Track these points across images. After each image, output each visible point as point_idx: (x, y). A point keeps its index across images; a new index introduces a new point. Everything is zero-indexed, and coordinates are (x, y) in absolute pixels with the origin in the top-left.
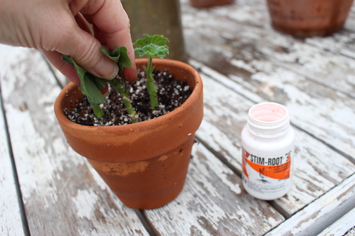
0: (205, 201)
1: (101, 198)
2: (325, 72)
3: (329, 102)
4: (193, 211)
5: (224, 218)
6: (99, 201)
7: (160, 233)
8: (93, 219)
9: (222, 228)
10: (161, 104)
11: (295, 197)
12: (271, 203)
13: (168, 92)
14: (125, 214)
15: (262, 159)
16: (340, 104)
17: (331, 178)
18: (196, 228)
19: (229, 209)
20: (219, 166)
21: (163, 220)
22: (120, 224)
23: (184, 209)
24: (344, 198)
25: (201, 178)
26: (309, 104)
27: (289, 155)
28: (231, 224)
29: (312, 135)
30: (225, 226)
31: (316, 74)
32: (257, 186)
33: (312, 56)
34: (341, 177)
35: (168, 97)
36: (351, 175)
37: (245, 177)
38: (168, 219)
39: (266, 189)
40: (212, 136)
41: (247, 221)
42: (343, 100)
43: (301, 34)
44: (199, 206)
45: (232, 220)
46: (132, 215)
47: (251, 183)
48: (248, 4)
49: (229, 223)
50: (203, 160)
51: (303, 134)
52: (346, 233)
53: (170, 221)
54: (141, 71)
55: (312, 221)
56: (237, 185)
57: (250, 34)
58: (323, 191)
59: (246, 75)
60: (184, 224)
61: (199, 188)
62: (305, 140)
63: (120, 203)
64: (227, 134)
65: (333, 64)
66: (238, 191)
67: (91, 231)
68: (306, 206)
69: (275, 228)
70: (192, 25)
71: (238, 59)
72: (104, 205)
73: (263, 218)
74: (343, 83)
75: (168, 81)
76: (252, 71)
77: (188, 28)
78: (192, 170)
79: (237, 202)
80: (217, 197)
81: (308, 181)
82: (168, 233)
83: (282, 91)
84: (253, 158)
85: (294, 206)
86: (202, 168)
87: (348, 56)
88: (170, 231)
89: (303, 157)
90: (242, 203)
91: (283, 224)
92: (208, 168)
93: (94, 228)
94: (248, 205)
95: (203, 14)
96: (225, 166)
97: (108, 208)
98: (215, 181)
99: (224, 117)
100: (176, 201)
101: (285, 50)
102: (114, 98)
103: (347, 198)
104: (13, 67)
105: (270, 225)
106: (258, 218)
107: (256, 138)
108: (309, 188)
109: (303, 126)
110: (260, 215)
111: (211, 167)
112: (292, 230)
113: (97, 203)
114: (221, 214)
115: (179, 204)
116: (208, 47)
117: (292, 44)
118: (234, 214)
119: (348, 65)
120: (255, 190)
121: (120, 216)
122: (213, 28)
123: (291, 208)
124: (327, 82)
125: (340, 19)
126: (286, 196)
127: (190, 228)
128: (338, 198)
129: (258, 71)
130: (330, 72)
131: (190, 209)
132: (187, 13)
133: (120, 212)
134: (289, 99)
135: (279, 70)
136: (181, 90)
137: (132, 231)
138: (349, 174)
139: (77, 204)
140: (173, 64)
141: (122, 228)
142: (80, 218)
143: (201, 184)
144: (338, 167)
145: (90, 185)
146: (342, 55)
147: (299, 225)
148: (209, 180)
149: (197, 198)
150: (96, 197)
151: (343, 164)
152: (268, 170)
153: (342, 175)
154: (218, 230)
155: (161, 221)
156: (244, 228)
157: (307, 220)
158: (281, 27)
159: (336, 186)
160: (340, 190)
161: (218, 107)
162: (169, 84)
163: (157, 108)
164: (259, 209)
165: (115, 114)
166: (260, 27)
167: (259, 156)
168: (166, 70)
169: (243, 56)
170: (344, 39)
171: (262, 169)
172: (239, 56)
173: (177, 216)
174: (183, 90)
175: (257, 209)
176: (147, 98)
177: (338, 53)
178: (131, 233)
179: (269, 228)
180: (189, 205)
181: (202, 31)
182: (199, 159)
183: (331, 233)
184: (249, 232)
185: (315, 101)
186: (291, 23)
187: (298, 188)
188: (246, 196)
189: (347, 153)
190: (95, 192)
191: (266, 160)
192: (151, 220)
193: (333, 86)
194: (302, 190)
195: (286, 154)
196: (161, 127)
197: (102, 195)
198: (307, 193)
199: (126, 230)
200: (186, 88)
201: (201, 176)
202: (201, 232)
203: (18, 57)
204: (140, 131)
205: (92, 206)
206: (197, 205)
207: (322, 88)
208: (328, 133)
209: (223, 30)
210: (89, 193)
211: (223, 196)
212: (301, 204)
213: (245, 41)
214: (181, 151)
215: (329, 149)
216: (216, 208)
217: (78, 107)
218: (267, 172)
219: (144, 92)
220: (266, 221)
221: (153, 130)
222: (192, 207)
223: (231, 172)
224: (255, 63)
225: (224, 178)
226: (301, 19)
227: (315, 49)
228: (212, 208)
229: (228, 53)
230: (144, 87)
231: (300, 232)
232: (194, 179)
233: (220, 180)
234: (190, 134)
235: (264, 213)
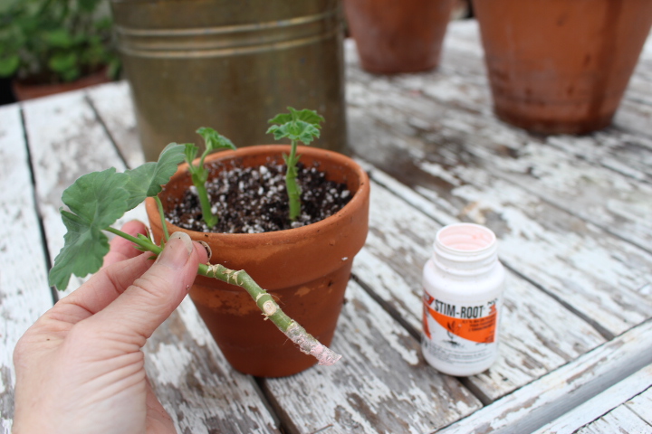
0: (361, 371)
1: (197, 358)
2: (573, 192)
3: (573, 239)
4: (341, 385)
5: (388, 398)
6: (193, 361)
7: (288, 412)
8: (182, 388)
9: (383, 411)
10: (304, 213)
11: (501, 375)
12: (463, 381)
13: (317, 198)
14: (235, 383)
15: (451, 307)
16: (591, 242)
17: (561, 351)
18: (344, 409)
19: (397, 386)
20: (388, 322)
21: (294, 396)
22: (225, 397)
23: (327, 381)
24: (578, 382)
25: (357, 338)
26: (540, 239)
27: (494, 306)
28: (399, 406)
29: (539, 287)
30: (389, 410)
31: (557, 194)
32: (443, 352)
33: (556, 166)
34: (577, 350)
35: (316, 205)
36: (593, 350)
37: (426, 338)
38: (301, 393)
39: (456, 356)
40: (379, 277)
41: (423, 405)
42: (595, 237)
43: (541, 129)
44: (351, 378)
45: (401, 402)
46: (246, 385)
47: (434, 347)
48: (458, 73)
49: (395, 406)
50: (363, 312)
51: (525, 284)
52: (576, 431)
53: (304, 396)
54: (277, 164)
55: (524, 412)
56: (413, 353)
57: (457, 123)
58: (547, 369)
59: (444, 187)
60: (325, 402)
61: (352, 352)
62: (527, 293)
63: (226, 367)
64: (403, 276)
65: (586, 179)
66: (413, 359)
67: (178, 405)
68: (518, 389)
69: (466, 417)
70: (360, 101)
71: (432, 162)
72: (200, 368)
73: (449, 402)
74: (599, 211)
75: (317, 182)
76: (455, 182)
77: (355, 106)
78: (345, 326)
79: (411, 376)
80: (380, 367)
81: (525, 354)
82: (300, 413)
83: (499, 217)
84: (439, 305)
85: (498, 388)
86: (361, 324)
87: (612, 170)
88: (303, 410)
89: (521, 318)
90: (418, 379)
91: (479, 412)
92: (369, 324)
93: (183, 400)
94: (427, 382)
95: (381, 85)
96: (397, 323)
97: (208, 373)
98: (380, 344)
99: (402, 251)
100: (315, 369)
101: (511, 153)
102: (234, 200)
103: (583, 383)
104: (55, 147)
105: (459, 413)
106: (441, 402)
107: (445, 274)
108: (525, 364)
109: (527, 272)
110: (445, 397)
111: (375, 323)
112: (492, 422)
113: (190, 365)
114: (384, 392)
115: (319, 373)
116: (386, 140)
117: (525, 144)
118: (404, 394)
119: (611, 183)
120: (440, 358)
121: (226, 385)
122: (395, 109)
123: (494, 390)
124: (573, 207)
125: (605, 109)
126: (487, 372)
127: (335, 409)
128: (569, 381)
129: (463, 183)
130: (580, 193)
131: (337, 382)
132: (354, 81)
133: (226, 379)
134: (509, 230)
135: (499, 184)
136: (336, 195)
137: (243, 408)
138: (590, 347)
139: (158, 364)
140: (327, 156)
141: (228, 403)
142: (162, 384)
143: (357, 348)
144: (574, 336)
145: (180, 338)
146: (604, 166)
147: (503, 416)
148: (369, 342)
149: (349, 367)
150: (189, 356)
151: (583, 332)
152: (460, 325)
153: (580, 347)
154: (377, 415)
155: (289, 396)
156: (418, 413)
157: (516, 409)
158: (508, 116)
159: (567, 363)
160: (572, 369)
161: (393, 235)
162: (318, 186)
163: (298, 219)
164: (444, 389)
165: (234, 223)
166: (475, 112)
167: (447, 302)
168: (316, 164)
169: (443, 157)
170: (611, 141)
171: (451, 323)
172: (435, 158)
173: (315, 391)
174: (339, 197)
175: (440, 388)
176: (285, 203)
177: (597, 163)
178: (242, 411)
179: (457, 417)
180: (335, 377)
181: (376, 112)
182: (356, 310)
183: (553, 430)
184: (425, 420)
185: (550, 236)
186: (524, 109)
187: (507, 362)
188: (425, 368)
189: (591, 316)
190: (188, 348)
191: (458, 310)
192: (275, 394)
193: (583, 214)
194: (513, 366)
195: (489, 303)
196: (304, 242)
197: (198, 353)
198: (522, 370)
199: (234, 407)
200: (345, 194)
201: (359, 336)
202: (351, 416)
203: (65, 131)
204: (274, 244)
205: (183, 368)
206: (348, 376)
207: (565, 216)
208: (565, 284)
209: (413, 113)
210: (178, 349)
211: (390, 366)
212: (510, 385)
213: (447, 133)
214: (330, 284)
215: (564, 309)
216: (377, 382)
217: (179, 209)
218: (459, 328)
219: (280, 195)
220: (454, 406)
221: (292, 245)
222: (340, 378)
223: (406, 333)
224: (460, 170)
225: (393, 340)
226: (542, 104)
227: (561, 155)
228: (371, 383)
229: (417, 152)
230: (281, 187)
231: (504, 426)
232: (345, 338)
233: (388, 343)
234: (345, 259)
235: (450, 394)
